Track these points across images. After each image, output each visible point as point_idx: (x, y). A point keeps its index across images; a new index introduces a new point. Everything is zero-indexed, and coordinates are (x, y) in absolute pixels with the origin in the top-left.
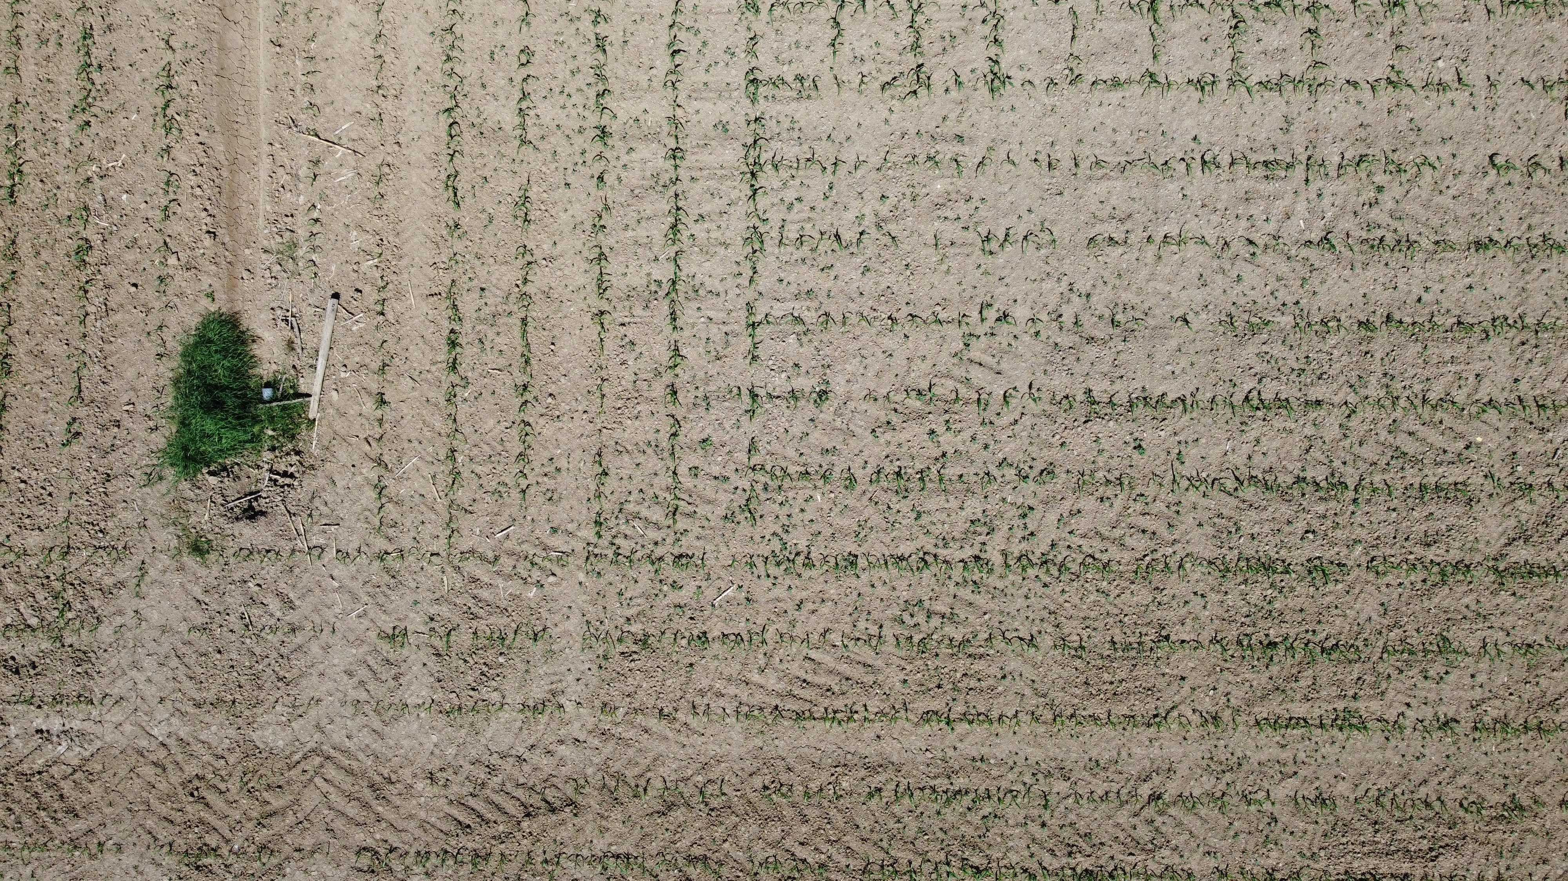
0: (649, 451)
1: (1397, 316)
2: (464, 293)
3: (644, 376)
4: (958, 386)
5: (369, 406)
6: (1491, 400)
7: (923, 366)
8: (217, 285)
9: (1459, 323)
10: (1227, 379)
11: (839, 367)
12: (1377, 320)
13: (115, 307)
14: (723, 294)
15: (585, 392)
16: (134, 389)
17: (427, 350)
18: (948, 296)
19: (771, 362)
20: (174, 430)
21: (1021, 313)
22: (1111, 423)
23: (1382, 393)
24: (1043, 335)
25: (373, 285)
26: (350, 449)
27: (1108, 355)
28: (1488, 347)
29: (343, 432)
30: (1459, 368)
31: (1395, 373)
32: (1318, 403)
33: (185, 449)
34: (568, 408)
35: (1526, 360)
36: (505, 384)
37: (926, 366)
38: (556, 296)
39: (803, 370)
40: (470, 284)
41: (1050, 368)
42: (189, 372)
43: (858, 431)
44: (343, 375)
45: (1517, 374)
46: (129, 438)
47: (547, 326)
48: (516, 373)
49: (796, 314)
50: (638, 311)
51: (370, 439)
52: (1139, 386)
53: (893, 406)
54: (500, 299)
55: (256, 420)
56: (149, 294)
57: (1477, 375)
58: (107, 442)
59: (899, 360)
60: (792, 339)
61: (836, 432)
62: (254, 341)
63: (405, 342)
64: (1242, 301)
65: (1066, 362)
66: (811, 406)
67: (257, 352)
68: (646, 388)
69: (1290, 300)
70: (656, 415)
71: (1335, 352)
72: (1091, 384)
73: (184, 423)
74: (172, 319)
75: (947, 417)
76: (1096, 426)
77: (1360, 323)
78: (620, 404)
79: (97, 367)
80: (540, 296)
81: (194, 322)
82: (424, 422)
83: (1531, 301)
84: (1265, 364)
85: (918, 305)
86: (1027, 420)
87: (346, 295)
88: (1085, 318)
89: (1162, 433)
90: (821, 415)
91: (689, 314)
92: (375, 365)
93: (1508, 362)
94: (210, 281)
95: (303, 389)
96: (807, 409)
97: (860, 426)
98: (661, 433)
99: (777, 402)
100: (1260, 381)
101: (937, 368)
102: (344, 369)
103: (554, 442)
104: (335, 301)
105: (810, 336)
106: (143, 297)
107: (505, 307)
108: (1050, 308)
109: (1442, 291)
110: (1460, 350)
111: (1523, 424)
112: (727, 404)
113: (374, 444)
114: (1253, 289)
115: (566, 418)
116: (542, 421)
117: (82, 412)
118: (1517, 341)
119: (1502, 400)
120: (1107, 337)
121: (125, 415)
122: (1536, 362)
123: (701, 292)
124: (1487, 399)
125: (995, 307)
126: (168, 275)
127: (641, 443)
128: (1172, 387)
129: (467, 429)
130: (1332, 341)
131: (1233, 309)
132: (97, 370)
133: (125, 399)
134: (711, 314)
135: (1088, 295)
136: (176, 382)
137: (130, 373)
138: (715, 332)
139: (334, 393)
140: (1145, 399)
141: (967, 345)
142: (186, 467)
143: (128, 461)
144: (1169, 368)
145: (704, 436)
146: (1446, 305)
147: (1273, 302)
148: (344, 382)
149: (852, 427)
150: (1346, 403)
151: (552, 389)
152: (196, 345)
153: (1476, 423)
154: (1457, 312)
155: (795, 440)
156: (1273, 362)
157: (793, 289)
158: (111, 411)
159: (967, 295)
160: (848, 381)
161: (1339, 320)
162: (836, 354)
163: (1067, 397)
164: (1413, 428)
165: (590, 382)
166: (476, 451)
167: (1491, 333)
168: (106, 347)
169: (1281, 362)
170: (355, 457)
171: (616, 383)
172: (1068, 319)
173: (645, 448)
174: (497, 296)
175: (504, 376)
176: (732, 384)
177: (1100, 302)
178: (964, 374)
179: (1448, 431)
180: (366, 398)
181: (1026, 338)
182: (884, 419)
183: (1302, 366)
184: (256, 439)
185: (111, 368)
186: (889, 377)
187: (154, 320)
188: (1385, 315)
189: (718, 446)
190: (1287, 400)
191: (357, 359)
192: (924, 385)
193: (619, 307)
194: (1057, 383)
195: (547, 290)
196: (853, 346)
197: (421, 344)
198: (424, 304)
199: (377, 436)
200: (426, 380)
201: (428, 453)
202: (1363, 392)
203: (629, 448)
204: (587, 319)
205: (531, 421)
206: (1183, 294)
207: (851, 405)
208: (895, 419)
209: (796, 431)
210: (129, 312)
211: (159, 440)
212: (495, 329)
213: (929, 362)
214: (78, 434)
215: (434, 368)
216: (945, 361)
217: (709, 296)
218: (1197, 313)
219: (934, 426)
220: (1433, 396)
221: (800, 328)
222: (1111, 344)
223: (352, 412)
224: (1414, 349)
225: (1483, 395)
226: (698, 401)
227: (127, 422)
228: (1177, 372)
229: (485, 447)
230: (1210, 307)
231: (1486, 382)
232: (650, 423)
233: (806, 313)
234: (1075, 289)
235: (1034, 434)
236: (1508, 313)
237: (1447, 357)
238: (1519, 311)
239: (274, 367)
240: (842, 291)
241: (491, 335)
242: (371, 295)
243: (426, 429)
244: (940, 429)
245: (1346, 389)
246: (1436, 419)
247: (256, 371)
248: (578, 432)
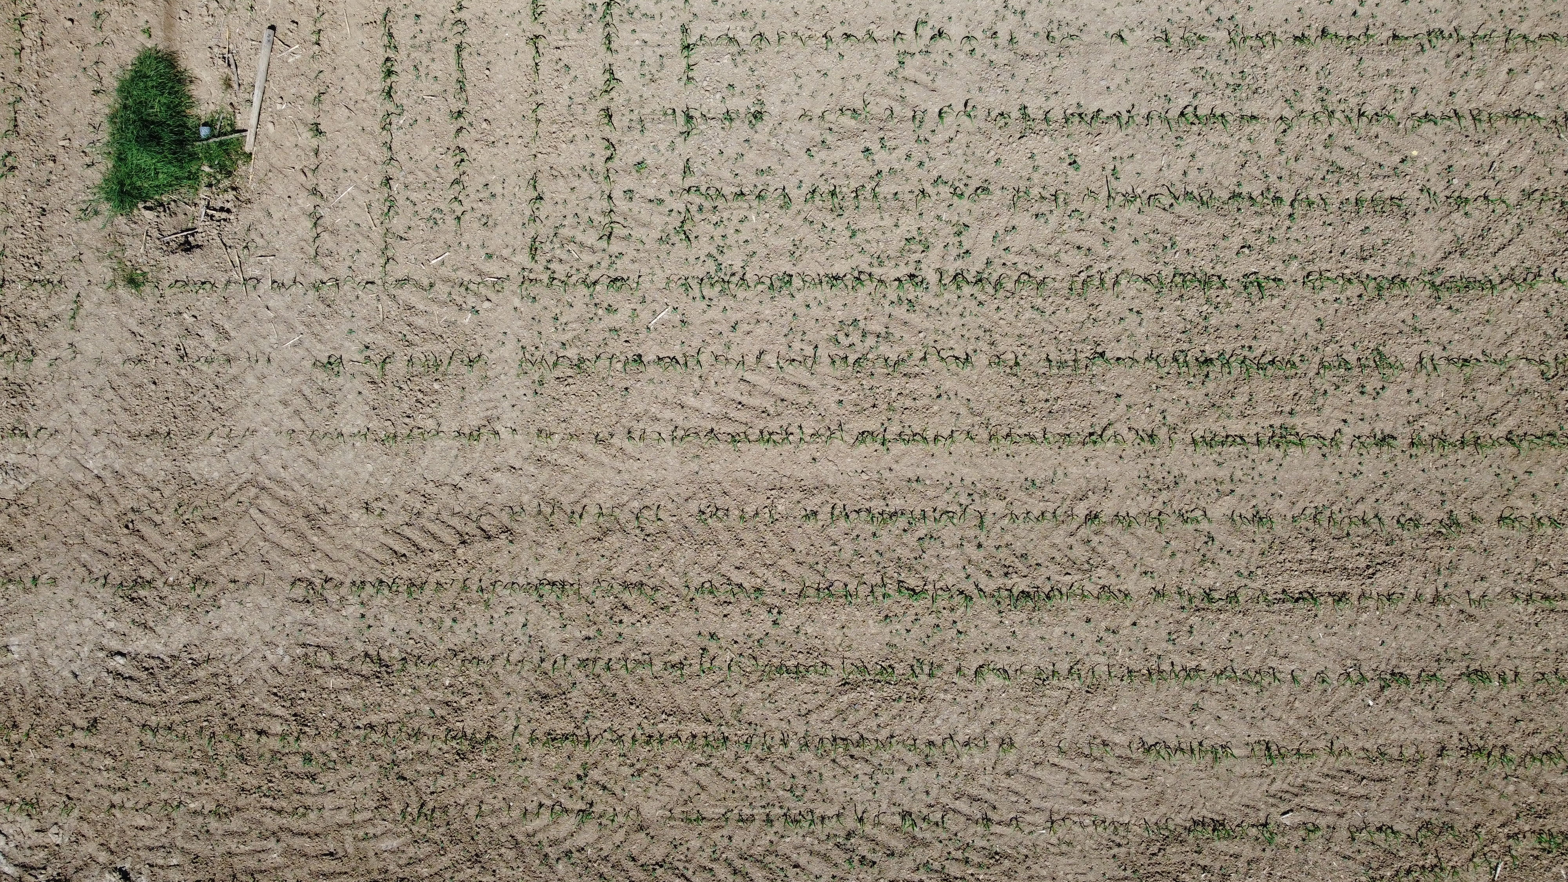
0: (584, 175)
1: (1332, 30)
2: (400, 20)
3: (579, 100)
4: (893, 104)
5: (306, 138)
6: (1427, 114)
7: (858, 85)
8: (154, 22)
9: (1395, 37)
10: (1162, 95)
11: (774, 87)
12: (1312, 34)
13: (51, 42)
14: (657, 17)
15: (520, 117)
16: (70, 125)
17: (363, 78)
18: (882, 15)
19: (705, 83)
20: (110, 166)
21: (956, 31)
22: (1046, 139)
23: (1318, 108)
24: (978, 52)
25: (309, 16)
26: (286, 181)
27: (1042, 71)
28: (1423, 59)
29: (279, 164)
30: (1394, 81)
31: (1331, 87)
32: (1253, 117)
33: (121, 184)
34: (503, 133)
35: (1462, 73)
36: (439, 111)
37: (861, 86)
38: (491, 21)
39: (738, 90)
40: (405, 11)
41: (984, 85)
42: (125, 107)
43: (793, 151)
44: (279, 107)
45: (1453, 87)
46: (65, 173)
47: (482, 51)
48: (451, 100)
49: (731, 36)
50: (573, 34)
51: (306, 170)
52: (1074, 102)
53: (827, 126)
54: (436, 26)
55: (193, 156)
56: (85, 29)
57: (1413, 89)
58: (43, 176)
59: (835, 76)
60: (726, 60)
61: (770, 153)
62: (191, 82)
63: (340, 72)
64: (1177, 17)
65: (1000, 78)
66: (746, 126)
67: (195, 93)
68: (581, 111)
69: (1225, 15)
70: (591, 139)
71: (1271, 66)
72: (1026, 100)
73: (121, 159)
74: (108, 54)
75: (881, 134)
76: (1031, 142)
77: (1296, 38)
78: (554, 128)
79: (33, 101)
80: (475, 21)
81: (130, 57)
82: (360, 152)
83: (1466, 13)
84: (1200, 79)
85: (852, 24)
86: (962, 138)
87: (283, 27)
88: (1020, 35)
89: (1097, 148)
90: (756, 136)
91: (623, 36)
92: (310, 96)
93: (1443, 76)
94: (146, 18)
95: (239, 125)
96: (741, 129)
97: (795, 145)
98: (597, 156)
99: (713, 122)
100: (1195, 95)
101: (872, 87)
102: (280, 101)
103: (489, 168)
104: (271, 32)
105: (744, 56)
106: (79, 32)
107: (440, 33)
108: (985, 25)
109: (1377, 5)
110: (1395, 62)
111: (1459, 137)
112: (661, 126)
113: (309, 174)
114: (1188, 5)
115: (501, 144)
116: (477, 146)
117: (17, 146)
118: (1452, 54)
119: (1438, 114)
120: (1042, 54)
121: (61, 150)
122: (1472, 74)
123: (635, 15)
124: (1422, 113)
125: (930, 24)
126: (105, 11)
127: (576, 168)
128: (1108, 102)
129: (402, 157)
130: (1267, 55)
131: (1168, 25)
132: (33, 103)
133: (61, 133)
134: (646, 37)
135: (1023, 13)
136: (112, 118)
137: (66, 109)
138: (650, 55)
139: (270, 125)
140: (1080, 115)
141: (902, 63)
142: (122, 201)
143: (64, 196)
144: (1103, 83)
145: (639, 159)
146: (1380, 19)
147: (1208, 18)
148: (280, 114)
149: (787, 147)
150: (1281, 118)
151: (487, 114)
152: (132, 79)
153: (1413, 137)
154: (1392, 26)
155: (730, 162)
156: (1208, 77)
157: (728, 10)
158: (47, 145)
159: (901, 13)
160: (783, 101)
161: (1274, 35)
162: (771, 74)
163: (1002, 114)
164: (1348, 143)
165: (525, 106)
166: (411, 178)
167: (1427, 46)
168: (42, 82)
169: (1216, 78)
170: (291, 188)
171: (550, 107)
172: (1003, 38)
173: (580, 172)
174: (431, 23)
175: (437, 102)
176: (667, 106)
177: (1036, 20)
178: (899, 93)
179: (1384, 145)
180: (301, 128)
181: (962, 56)
182: (819, 139)
183: (1238, 82)
184: (194, 177)
185: (47, 103)
186: (822, 97)
187: (90, 55)
188: (1320, 29)
189: (653, 168)
190: (1222, 116)
191: (293, 91)
192: (858, 104)
193: (554, 30)
194: (992, 99)
195: (482, 15)
196: (787, 66)
197: (356, 74)
198: (359, 33)
199: (313, 167)
200: (362, 109)
201: (364, 182)
202: (1299, 106)
203: (564, 173)
204: (522, 43)
205: (466, 147)
206: (1118, 11)
207: (786, 126)
208: (830, 138)
209: (730, 152)
210: (65, 47)
211: (95, 176)
212: (430, 55)
213: (864, 81)
214: (13, 168)
215: (369, 98)
216: (880, 79)
217: (644, 19)
218: (1132, 30)
219: (868, 145)
220: (1369, 110)
221: (734, 49)
222: (1046, 60)
223: (288, 144)
224: (1349, 61)
225: (1419, 109)
226: (634, 124)
227: (62, 157)
228: (1112, 88)
229: (420, 173)
230: (1145, 23)
231: (1421, 95)
232: (585, 147)
233: (741, 33)
234: (1010, 6)
235: (969, 152)
236: (1443, 27)
237: (1383, 70)
238: (1454, 24)
239: (212, 107)
240: (776, 12)
241: (426, 61)
242: (307, 26)
243: (361, 158)
244: (875, 147)
245: (1281, 103)
246: (1372, 133)
247: (194, 111)
248: (513, 158)
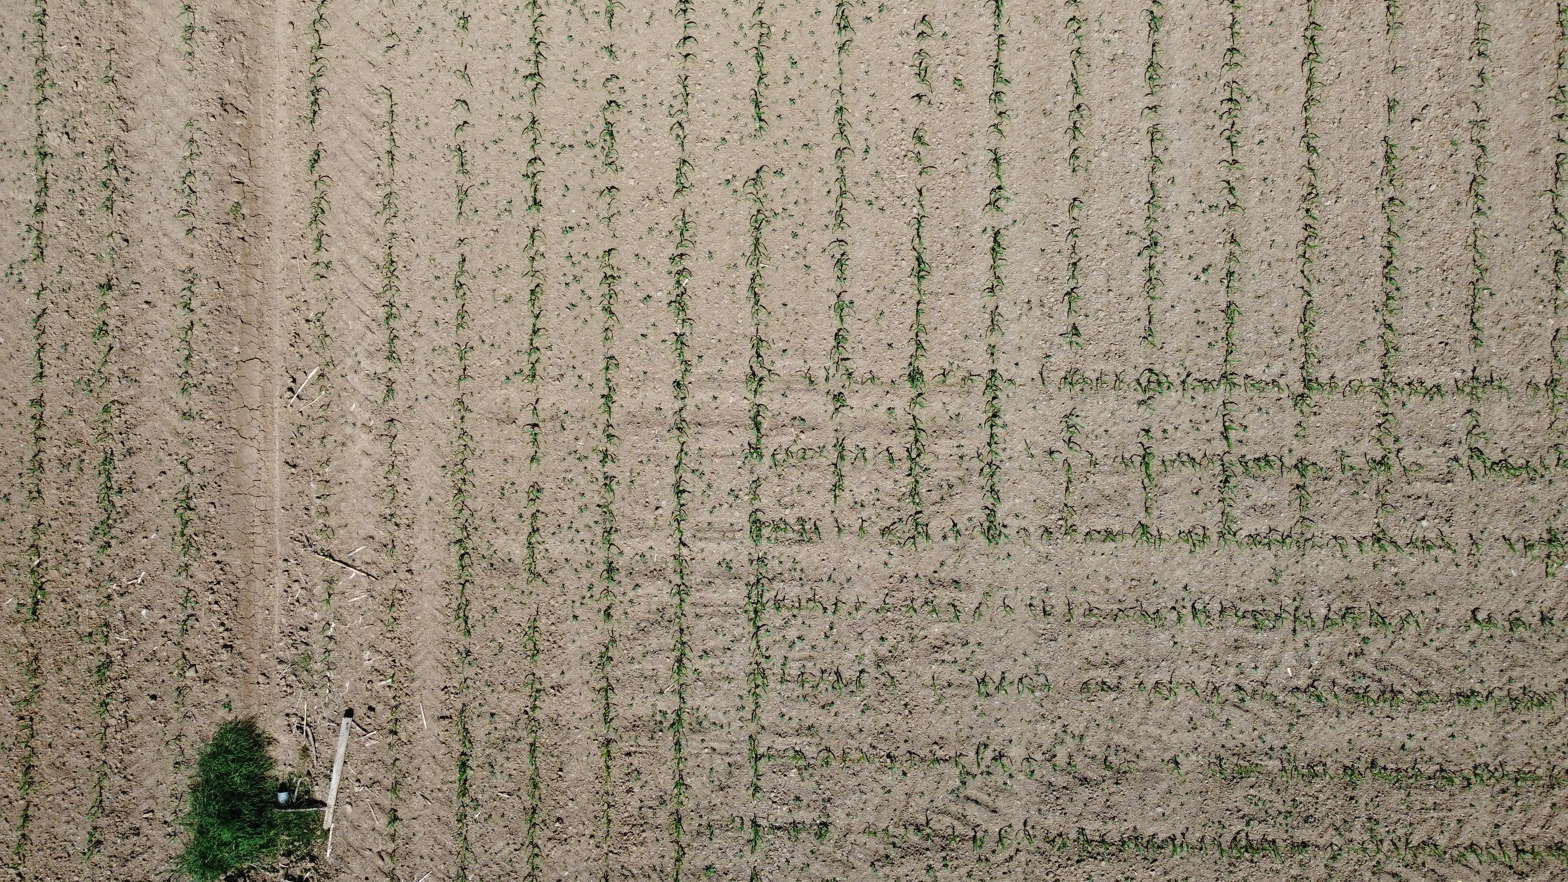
0: (654, 876)
1: (1381, 762)
2: (475, 717)
3: (650, 804)
4: (956, 823)
5: (381, 822)
6: (1472, 844)
7: (921, 801)
8: (233, 694)
9: (1442, 770)
10: (1216, 820)
11: (839, 802)
12: (1361, 766)
13: (134, 717)
14: (726, 726)
15: (592, 816)
16: (153, 797)
17: (439, 770)
18: (945, 735)
19: (773, 795)
20: (192, 838)
21: (1016, 752)
22: (1103, 863)
23: (1366, 837)
24: (1037, 775)
25: (386, 704)
26: (363, 861)
27: (1100, 795)
28: (1469, 795)
29: (356, 844)
30: (1441, 814)
31: (1380, 817)
32: (1305, 845)
33: (203, 856)
34: (575, 831)
35: (1506, 807)
36: (514, 808)
37: (924, 802)
38: (563, 723)
39: (805, 803)
40: (480, 709)
41: (1044, 808)
42: (207, 781)
43: (857, 863)
44: (356, 789)
45: (1497, 819)
46: (149, 844)
47: (556, 752)
48: (525, 797)
49: (797, 749)
50: (643, 741)
51: (383, 854)
52: (1131, 826)
53: (891, 840)
54: (510, 725)
55: (271, 825)
56: (168, 705)
57: (1459, 821)
58: (127, 849)
59: (898, 794)
60: (793, 773)
61: (836, 864)
62: (269, 743)
63: (416, 762)
64: (1230, 744)
65: (1060, 802)
66: (812, 838)
67: (273, 754)
68: (651, 815)
69: (1277, 744)
70: (661, 841)
71: (1321, 796)
72: (1084, 824)
73: (202, 832)
74: (190, 729)
75: (944, 854)
76: (1089, 866)
77: (1346, 768)
78: (626, 829)
79: (118, 778)
80: (547, 723)
81: (212, 731)
82: (435, 839)
83: (1511, 750)
84: (1252, 806)
85: (916, 742)
86: (1022, 857)
87: (359, 711)
88: (1078, 759)
89: (1153, 873)
90: (822, 848)
91: (692, 745)
92: (388, 783)
93: (1489, 808)
94: (226, 691)
95: (318, 796)
96: (808, 840)
97: (859, 858)
98: (666, 859)
99: (779, 833)
100: (1248, 824)
101: (934, 804)
102: (357, 784)
103: (562, 864)
104: (349, 720)
105: (811, 770)
106: (161, 708)
107: (514, 733)
108: (1044, 749)
109: (1425, 739)
110: (1441, 797)
112: (730, 833)
113: (387, 859)
114: (1242, 732)
115: (573, 841)
116: (550, 845)
117: (103, 822)
118: (1498, 787)
119: (1483, 844)
120: (1100, 779)
121: (145, 823)
122: (1516, 809)
123: (705, 723)
124: (1468, 843)
125: (991, 748)
126: (186, 686)
127: (646, 868)
128: (1163, 828)
129: (477, 849)
130: (1318, 784)
131: (1222, 751)
132: (117, 780)
133: (145, 806)
134: (715, 745)
135: (1082, 737)
136: (194, 789)
137: (150, 782)
138: (719, 763)
139: (348, 807)
140: (1136, 838)
141: (964, 783)
142: (203, 874)
143: (148, 866)
144: (1159, 810)
145: (707, 863)
146: (1429, 752)
147: (1260, 745)
148: (358, 797)
149: (851, 859)
150: (1331, 844)
151: (560, 813)
152: (213, 756)
153: (1457, 867)
154: (1440, 760)
155: (796, 870)
156: (1260, 803)
157: (794, 724)
158: (131, 819)
159: (964, 734)
160: (848, 815)
161: (1325, 765)
162: (837, 788)
163: (1060, 835)
164: (1397, 870)
165: (597, 807)
166: (486, 871)
167: (1473, 780)
168: (126, 757)
169: (1268, 805)
170: (369, 870)
171: (622, 809)
172: (1061, 759)
173: (650, 872)
174: (505, 721)
175: (514, 799)
176: (735, 814)
177: (1093, 746)
178: (961, 811)
179: (1430, 874)
180: (379, 814)
181: (1021, 777)
182: (882, 852)
183: (1289, 809)
184: (271, 843)
185: (131, 777)
186: (887, 812)
187: (173, 729)
188: (1369, 760)
189: (721, 873)
190: (1274, 841)
191: (370, 775)
192: (922, 819)
193: (625, 737)
194: (1051, 822)
195: (555, 717)
196: (852, 782)
197: (432, 765)
198: (435, 725)
199: (390, 851)
200: (437, 799)
201: (439, 871)
202: (1348, 835)
203: (635, 871)
204: (594, 747)
205: (540, 843)
206: (1174, 738)
207: (851, 838)
208: (893, 853)
209: (797, 861)
210: (148, 722)
211: (177, 846)
212: (505, 754)
213: (927, 798)
214: (99, 842)
215: (445, 788)
216: (942, 798)
217: (713, 727)
218: (1187, 755)
219: (931, 862)
220: (1415, 840)
221: (801, 763)
222: (1104, 786)
223: (366, 826)
224: (1398, 795)
225: (1465, 839)
226: (702, 829)
227: (146, 829)
228: (1167, 813)
229: (495, 866)
230: (1200, 750)
231: (1468, 828)
232: (653, 849)
233: (807, 748)
234: (1069, 731)
235: (1029, 870)
236: (1489, 761)
237: (1430, 804)
238: (1499, 759)
239: (290, 769)
240: (842, 727)
241: (500, 759)
242: (384, 715)
243: (437, 847)
244: (938, 866)
245: (1331, 831)
246: (1419, 861)
247: (273, 772)
248: (585, 855)
